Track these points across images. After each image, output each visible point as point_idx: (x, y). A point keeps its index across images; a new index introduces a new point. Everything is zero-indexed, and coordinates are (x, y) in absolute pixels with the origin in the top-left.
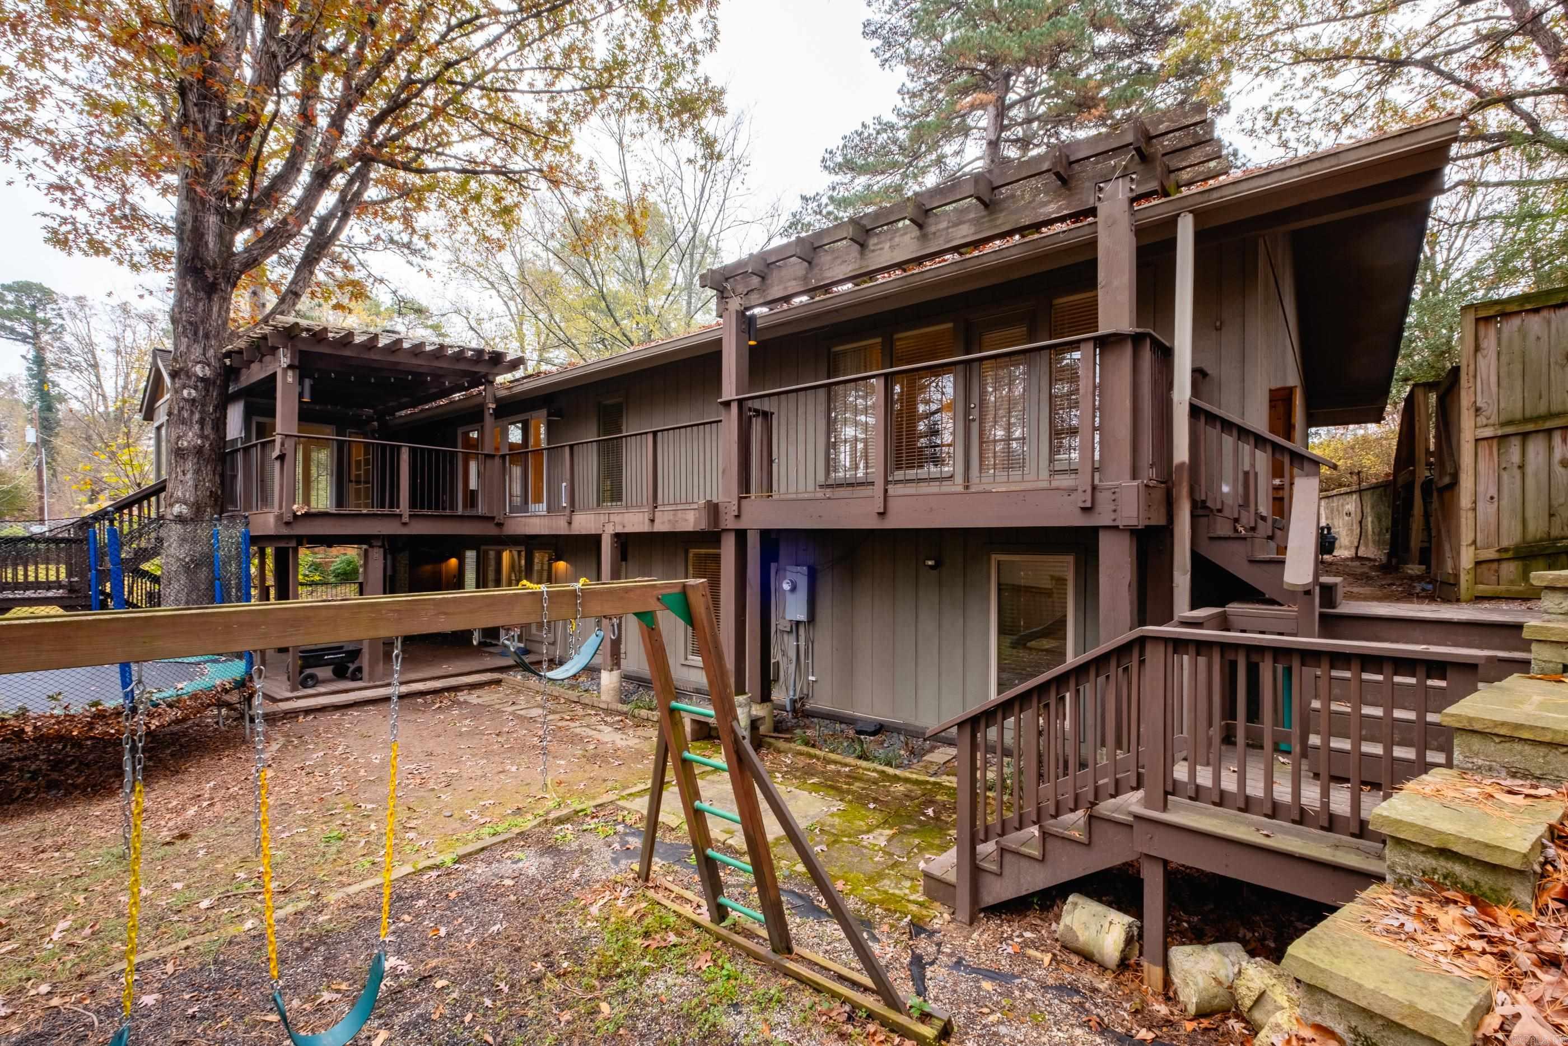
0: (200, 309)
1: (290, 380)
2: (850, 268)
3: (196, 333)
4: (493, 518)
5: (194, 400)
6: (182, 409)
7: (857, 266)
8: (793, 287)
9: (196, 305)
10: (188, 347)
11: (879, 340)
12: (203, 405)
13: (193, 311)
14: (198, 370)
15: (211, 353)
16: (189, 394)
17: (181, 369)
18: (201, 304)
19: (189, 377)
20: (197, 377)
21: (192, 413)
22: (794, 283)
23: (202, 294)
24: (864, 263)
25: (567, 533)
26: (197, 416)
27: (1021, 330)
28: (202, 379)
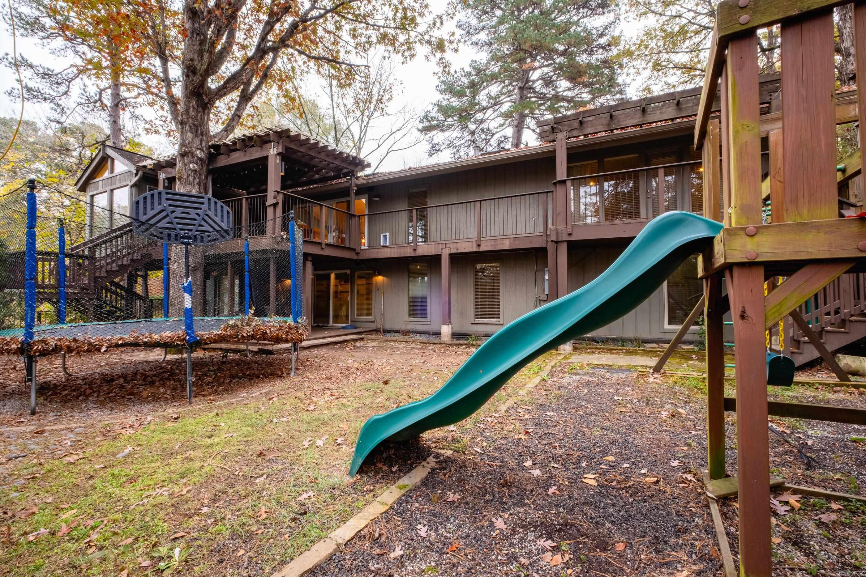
0: (199, 118)
1: (278, 161)
2: (637, 121)
3: (196, 132)
4: (355, 250)
5: (196, 171)
6: (188, 176)
7: (641, 120)
8: (600, 128)
9: (197, 115)
10: (192, 139)
11: (596, 161)
12: (200, 175)
13: (195, 118)
14: (198, 152)
15: (203, 144)
16: (194, 167)
17: (190, 152)
18: (199, 115)
19: (193, 157)
20: (198, 157)
21: (194, 178)
22: (601, 126)
23: (200, 109)
24: (645, 119)
25: (413, 255)
26: (197, 181)
27: (673, 158)
28: (200, 159)
